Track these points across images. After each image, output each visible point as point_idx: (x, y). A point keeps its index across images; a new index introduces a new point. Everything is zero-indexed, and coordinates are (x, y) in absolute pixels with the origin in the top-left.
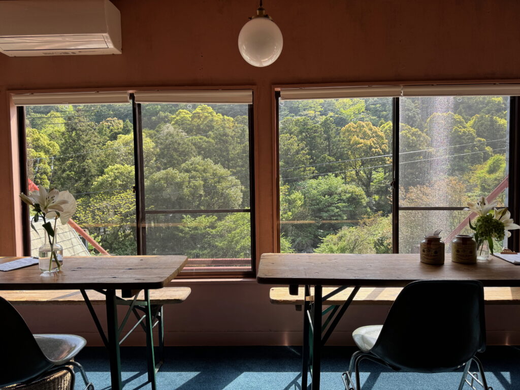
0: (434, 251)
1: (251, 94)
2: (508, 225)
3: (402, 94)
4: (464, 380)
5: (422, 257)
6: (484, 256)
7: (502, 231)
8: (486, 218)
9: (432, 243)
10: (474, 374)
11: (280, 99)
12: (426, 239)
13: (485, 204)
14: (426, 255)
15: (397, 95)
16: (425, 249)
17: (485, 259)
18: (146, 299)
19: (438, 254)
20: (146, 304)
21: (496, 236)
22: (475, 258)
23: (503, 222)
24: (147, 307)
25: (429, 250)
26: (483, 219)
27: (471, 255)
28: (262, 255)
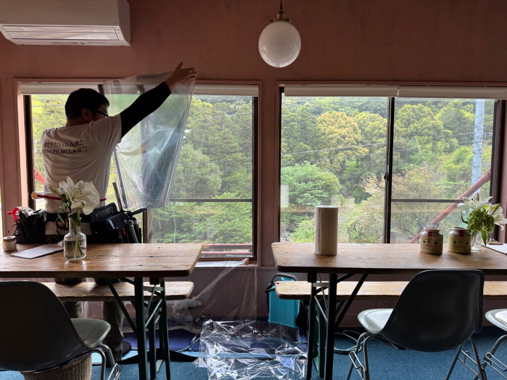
0: (434, 242)
1: (258, 89)
2: (500, 220)
3: (398, 94)
4: (457, 358)
5: (422, 248)
6: (476, 247)
7: (491, 225)
8: (477, 212)
9: (433, 234)
10: (466, 353)
11: (283, 94)
12: (426, 230)
13: (478, 200)
14: (427, 245)
15: (394, 96)
16: (426, 241)
17: (478, 249)
18: (163, 285)
19: (438, 245)
20: (162, 290)
21: (485, 229)
22: (470, 249)
23: (495, 216)
24: (163, 292)
25: (429, 241)
26: (475, 214)
27: (466, 245)
28: (273, 244)
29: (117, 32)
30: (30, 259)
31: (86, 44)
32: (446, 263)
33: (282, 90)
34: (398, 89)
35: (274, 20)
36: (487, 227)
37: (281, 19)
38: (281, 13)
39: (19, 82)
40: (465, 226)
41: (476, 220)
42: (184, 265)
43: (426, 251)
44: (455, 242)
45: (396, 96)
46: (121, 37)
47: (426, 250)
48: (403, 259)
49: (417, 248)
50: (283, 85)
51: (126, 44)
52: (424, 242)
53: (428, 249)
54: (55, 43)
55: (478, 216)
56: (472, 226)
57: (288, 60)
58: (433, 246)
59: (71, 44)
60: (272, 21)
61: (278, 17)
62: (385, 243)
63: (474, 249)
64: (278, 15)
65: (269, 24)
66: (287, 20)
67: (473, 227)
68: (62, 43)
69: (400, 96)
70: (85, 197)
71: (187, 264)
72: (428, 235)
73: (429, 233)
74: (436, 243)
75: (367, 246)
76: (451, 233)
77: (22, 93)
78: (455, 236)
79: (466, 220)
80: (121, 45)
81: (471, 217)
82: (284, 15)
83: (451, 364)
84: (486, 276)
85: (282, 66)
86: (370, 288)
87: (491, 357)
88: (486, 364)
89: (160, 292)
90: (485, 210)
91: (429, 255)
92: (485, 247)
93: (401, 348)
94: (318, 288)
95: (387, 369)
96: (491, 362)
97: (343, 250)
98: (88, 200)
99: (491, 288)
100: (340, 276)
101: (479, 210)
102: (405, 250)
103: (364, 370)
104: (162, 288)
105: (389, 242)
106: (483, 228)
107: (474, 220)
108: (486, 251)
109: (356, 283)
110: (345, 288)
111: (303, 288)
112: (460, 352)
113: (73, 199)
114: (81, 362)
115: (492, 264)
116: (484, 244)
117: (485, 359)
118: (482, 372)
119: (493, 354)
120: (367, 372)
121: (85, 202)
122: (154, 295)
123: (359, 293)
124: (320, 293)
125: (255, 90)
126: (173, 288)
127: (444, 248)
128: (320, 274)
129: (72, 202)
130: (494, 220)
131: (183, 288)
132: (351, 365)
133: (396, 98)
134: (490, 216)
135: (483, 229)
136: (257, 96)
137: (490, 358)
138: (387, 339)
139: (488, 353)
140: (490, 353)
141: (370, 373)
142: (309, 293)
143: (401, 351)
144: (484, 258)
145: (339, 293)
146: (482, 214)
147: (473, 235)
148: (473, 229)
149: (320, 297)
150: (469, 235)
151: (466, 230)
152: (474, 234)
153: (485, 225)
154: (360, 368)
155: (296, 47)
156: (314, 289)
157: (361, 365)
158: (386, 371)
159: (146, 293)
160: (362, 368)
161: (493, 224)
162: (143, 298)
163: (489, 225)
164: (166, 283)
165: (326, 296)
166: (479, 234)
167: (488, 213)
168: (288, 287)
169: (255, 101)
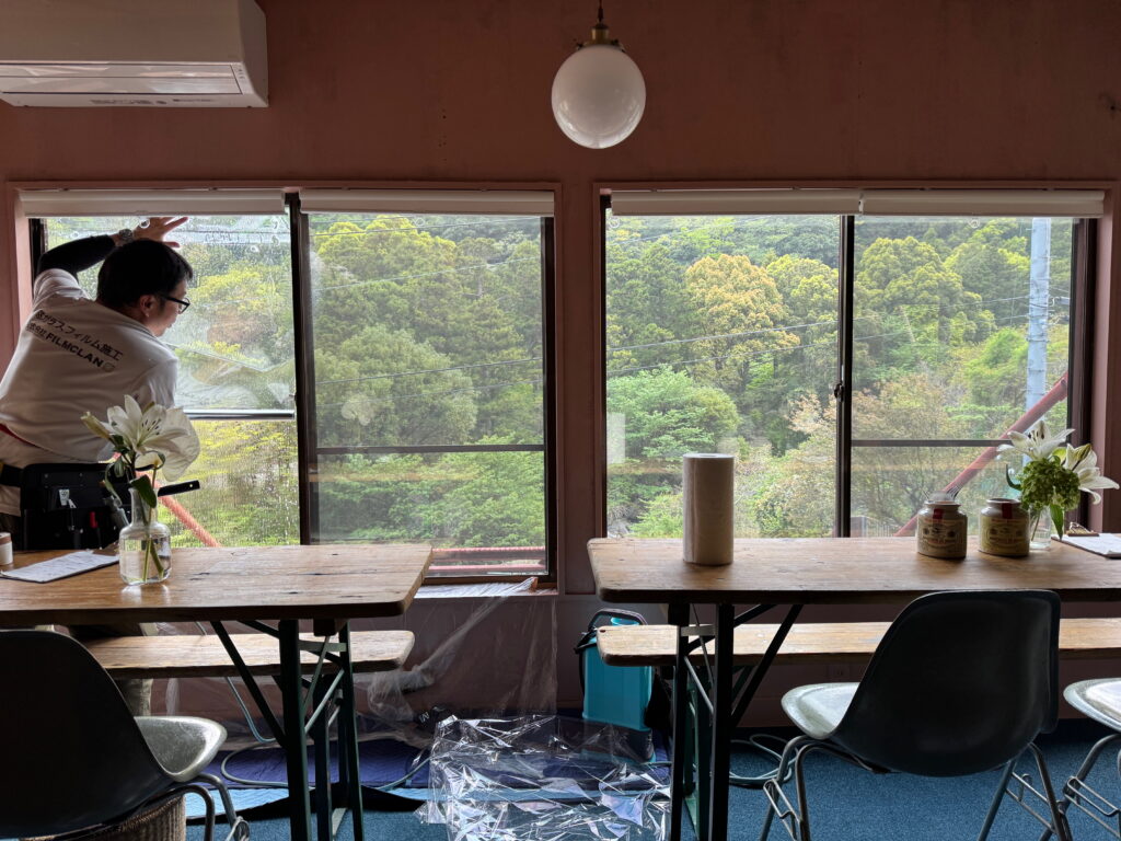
0: (947, 531)
1: (552, 200)
2: (1091, 480)
3: (861, 208)
4: (1003, 790)
5: (921, 545)
6: (1041, 540)
7: (1072, 491)
8: (1041, 465)
9: (944, 515)
10: (1024, 778)
11: (608, 212)
12: (930, 506)
13: (1043, 437)
14: (933, 540)
15: (851, 212)
16: (930, 529)
17: (1044, 547)
18: (344, 639)
19: (956, 538)
20: (344, 650)
21: (1059, 500)
22: (1026, 546)
23: (1079, 472)
24: (346, 655)
25: (937, 530)
26: (1035, 468)
27: (1019, 538)
28: (591, 541)
29: (236, 74)
30: (43, 583)
31: (170, 103)
32: (973, 578)
33: (606, 202)
34: (861, 198)
35: (585, 44)
36: (1064, 496)
37: (600, 41)
38: (600, 27)
39: (19, 190)
40: (1015, 496)
41: (1039, 480)
42: (392, 591)
43: (931, 551)
44: (993, 531)
45: (858, 212)
46: (247, 88)
47: (930, 549)
48: (880, 569)
49: (911, 546)
50: (608, 191)
51: (260, 103)
52: (926, 531)
53: (933, 547)
54: (99, 102)
55: (1042, 472)
56: (1031, 494)
57: (618, 133)
58: (947, 541)
59: (136, 105)
60: (581, 46)
61: (594, 37)
62: (839, 536)
63: (1036, 545)
64: (594, 32)
65: (573, 52)
66: (614, 43)
67: (1034, 497)
68: (114, 102)
69: (867, 213)
70: (168, 441)
71: (398, 588)
72: (935, 517)
73: (935, 511)
74: (951, 534)
75: (799, 544)
76: (986, 510)
77: (27, 214)
78: (993, 518)
79: (1016, 482)
80: (245, 106)
81: (1029, 475)
82: (607, 32)
83: (990, 804)
84: (1064, 606)
85: (603, 145)
86: (806, 638)
87: (1078, 786)
88: (1068, 802)
89: (337, 654)
90: (1058, 459)
91: (936, 561)
92: (1061, 541)
93: (879, 769)
94: (692, 639)
95: (848, 819)
96: (1079, 798)
97: (745, 553)
98: (174, 450)
99: (1076, 634)
100: (740, 610)
101: (1044, 460)
102: (884, 550)
103: (798, 821)
104: (344, 644)
105: (847, 534)
106: (1056, 499)
107: (1033, 482)
108: (1062, 549)
109: (774, 628)
110: (751, 639)
111: (661, 639)
112: (1009, 775)
113: (139, 445)
114: (161, 816)
115: (1077, 578)
116: (1057, 536)
117: (1066, 790)
118: (1061, 820)
119: (1082, 780)
120: (804, 825)
121: (166, 453)
122: (325, 661)
123: (784, 649)
124: (698, 651)
125: (547, 202)
126: (368, 645)
127: (969, 545)
128: (696, 605)
129: (138, 453)
130: (1077, 480)
131: (392, 644)
132: (768, 810)
133: (856, 216)
134: (1068, 472)
135: (1055, 501)
136: (552, 216)
137: (1077, 789)
138: (849, 750)
139: (1073, 777)
140: (1076, 778)
141: (811, 828)
142: (672, 650)
143: (879, 777)
144: (1057, 567)
145: (739, 648)
146: (1052, 466)
147: (1032, 514)
148: (1033, 501)
149: (696, 660)
150: (1024, 515)
151: (1018, 504)
152: (1035, 513)
153: (1058, 491)
154: (789, 817)
155: (634, 102)
156: (682, 641)
157: (792, 810)
158: (848, 823)
159: (307, 657)
160: (793, 817)
161: (1076, 490)
162: (300, 667)
163: (1068, 491)
164: (352, 635)
165: (710, 657)
166: (1047, 513)
167: (1065, 466)
168: (625, 638)
169: (548, 227)
